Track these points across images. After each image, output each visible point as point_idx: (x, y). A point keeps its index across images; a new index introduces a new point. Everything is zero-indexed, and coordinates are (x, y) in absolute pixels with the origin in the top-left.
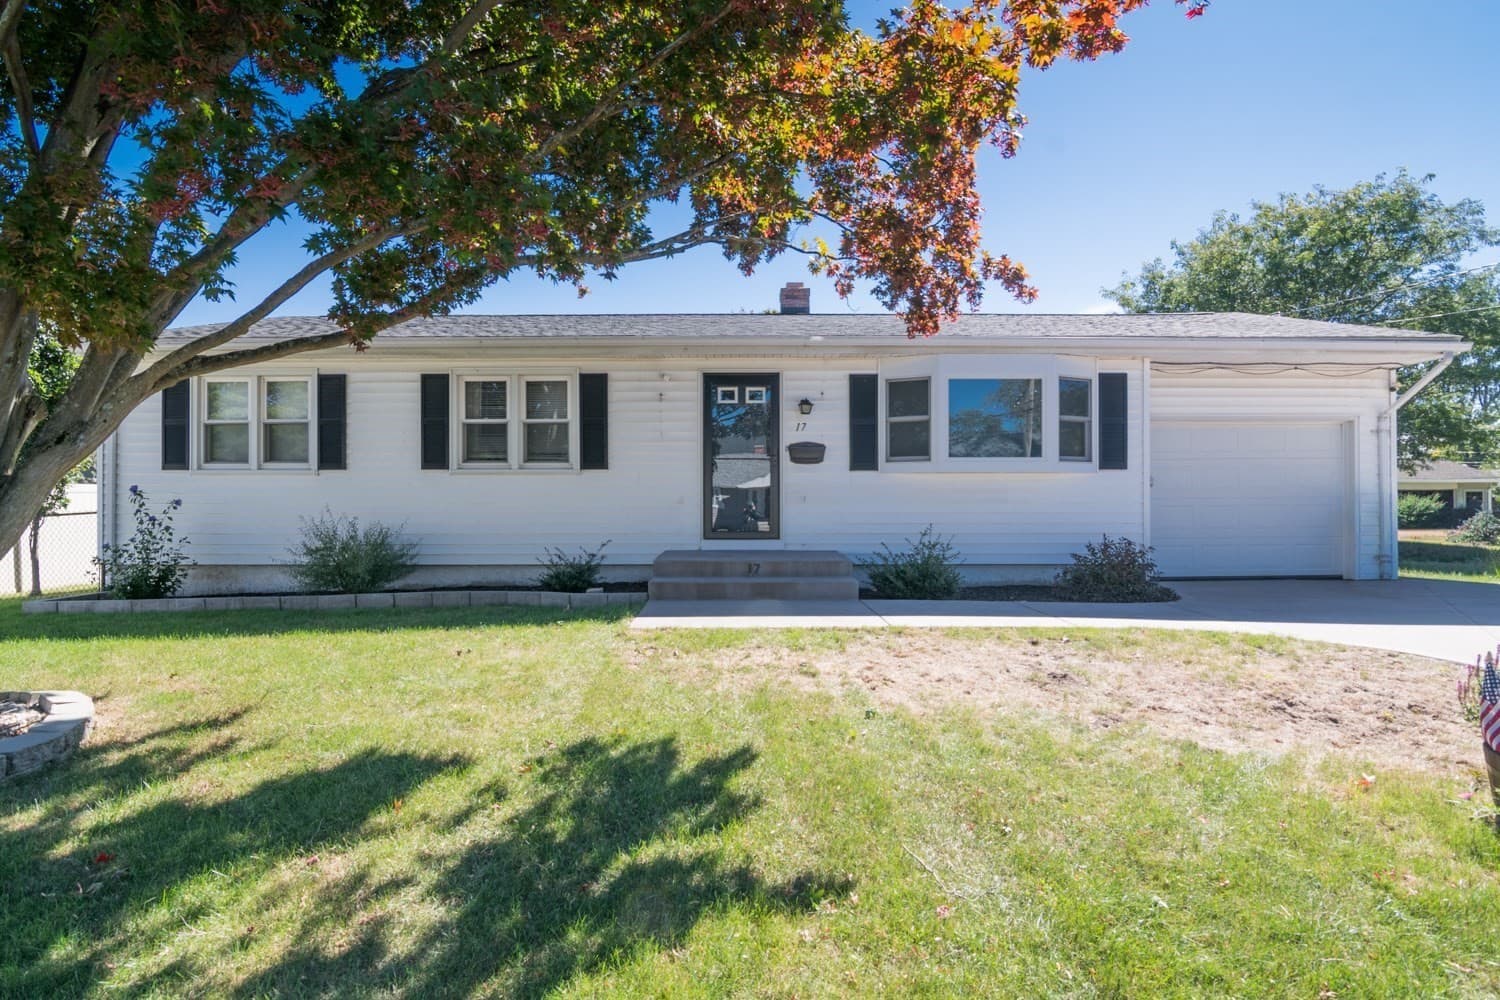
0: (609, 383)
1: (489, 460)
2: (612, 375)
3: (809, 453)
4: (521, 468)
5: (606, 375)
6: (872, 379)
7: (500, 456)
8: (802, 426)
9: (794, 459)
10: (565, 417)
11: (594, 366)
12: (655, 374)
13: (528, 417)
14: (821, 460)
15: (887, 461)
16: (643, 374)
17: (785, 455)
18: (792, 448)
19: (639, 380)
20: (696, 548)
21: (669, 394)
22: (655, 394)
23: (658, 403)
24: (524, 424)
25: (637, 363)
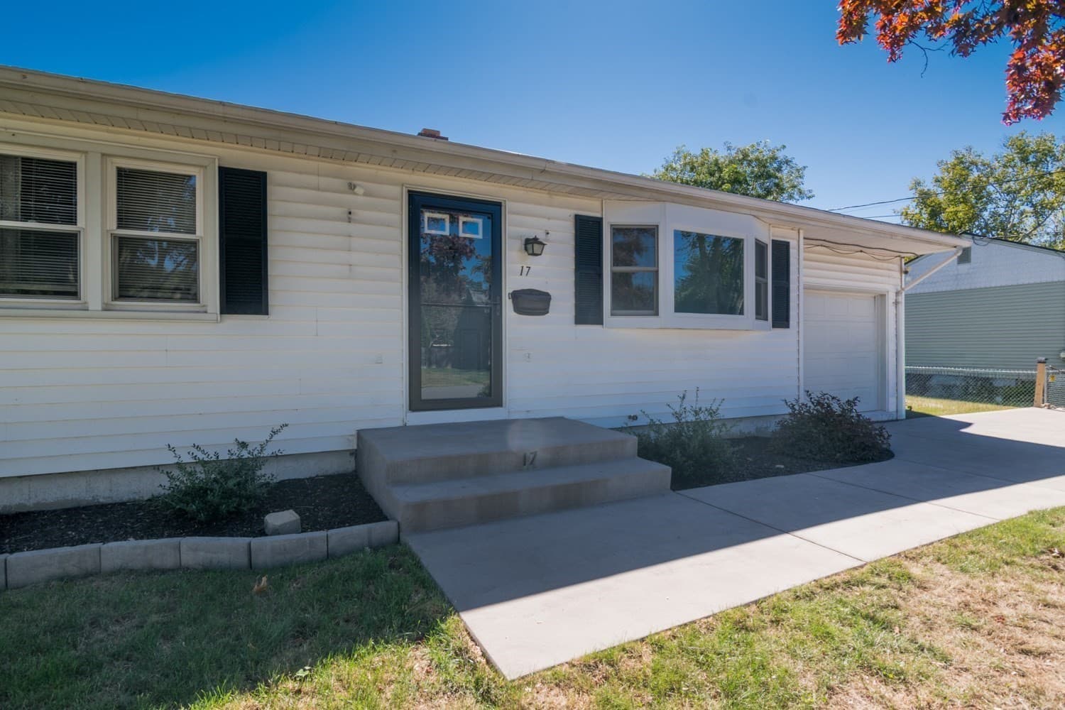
0: (270, 188)
1: (44, 293)
2: (274, 177)
3: (532, 302)
4: (106, 308)
5: (265, 174)
6: (598, 222)
7: (67, 287)
8: (526, 270)
9: (519, 310)
10: (194, 232)
11: (244, 157)
12: (340, 183)
13: (119, 227)
14: (548, 312)
15: (612, 315)
16: (324, 181)
17: (508, 305)
18: (516, 296)
19: (318, 189)
20: (399, 424)
21: (359, 214)
22: (340, 211)
23: (346, 224)
24: (114, 237)
25: (313, 164)
